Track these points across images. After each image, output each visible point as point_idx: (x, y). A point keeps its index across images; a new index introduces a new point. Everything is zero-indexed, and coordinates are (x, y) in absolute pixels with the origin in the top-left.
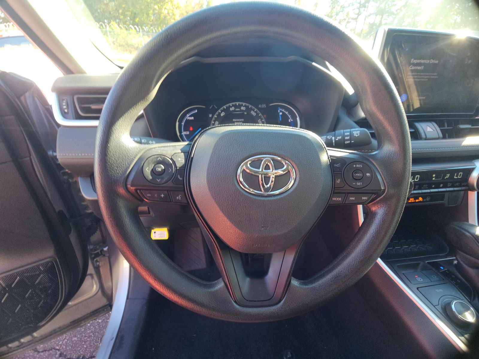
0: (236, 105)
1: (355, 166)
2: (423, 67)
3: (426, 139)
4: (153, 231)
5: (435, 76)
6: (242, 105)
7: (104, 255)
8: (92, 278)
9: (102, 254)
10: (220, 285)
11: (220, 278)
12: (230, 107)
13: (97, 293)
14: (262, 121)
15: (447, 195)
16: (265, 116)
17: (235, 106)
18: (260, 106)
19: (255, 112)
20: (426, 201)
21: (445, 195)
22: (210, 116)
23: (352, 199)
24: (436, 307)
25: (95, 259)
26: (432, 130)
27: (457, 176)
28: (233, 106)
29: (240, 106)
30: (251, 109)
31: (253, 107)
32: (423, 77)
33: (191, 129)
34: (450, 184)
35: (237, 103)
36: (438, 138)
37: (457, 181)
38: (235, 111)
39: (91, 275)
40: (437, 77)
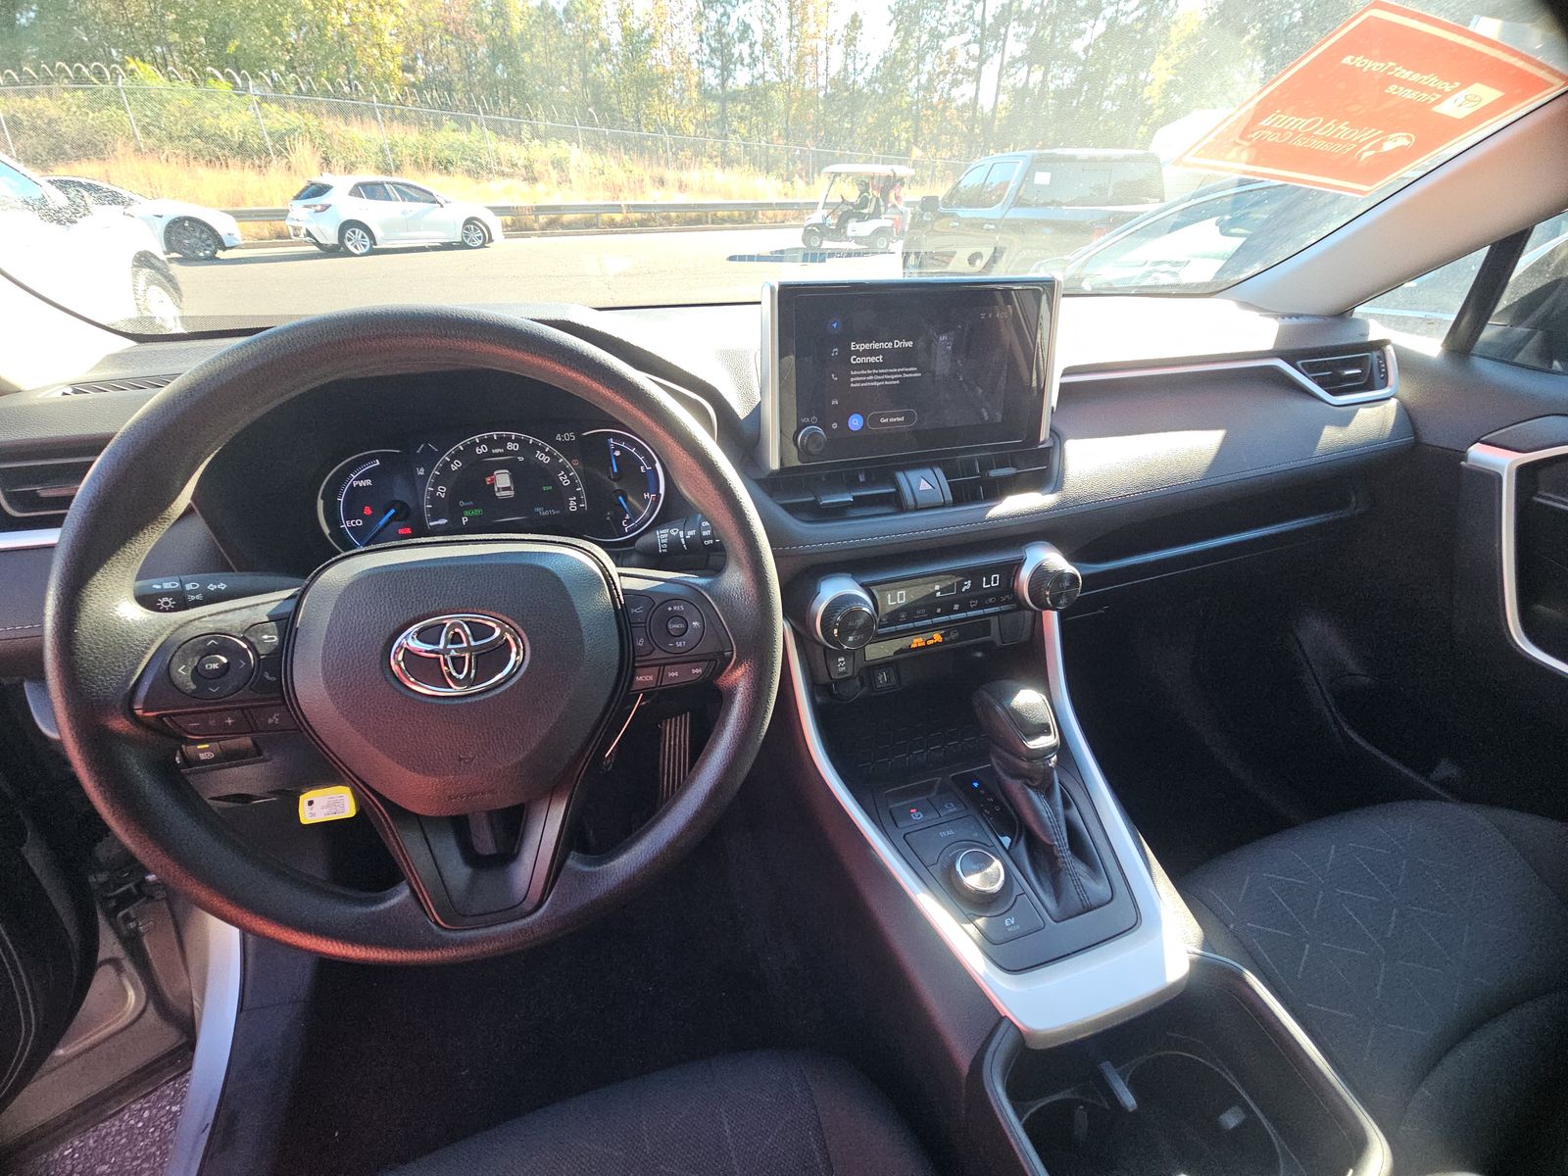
0: (491, 438)
1: (670, 609)
2: (881, 357)
3: (917, 509)
4: (304, 799)
5: (913, 372)
6: (509, 439)
7: (151, 898)
8: (119, 970)
9: (141, 895)
10: (401, 896)
11: (403, 880)
12: (474, 444)
13: (144, 1011)
14: (568, 476)
15: (994, 621)
16: (576, 463)
17: (489, 442)
18: (558, 438)
19: (547, 454)
20: (952, 641)
21: (990, 624)
22: (421, 472)
23: (673, 674)
24: (930, 868)
25: (121, 914)
26: (931, 487)
27: (988, 582)
28: (483, 441)
29: (502, 442)
30: (535, 446)
31: (541, 443)
32: (888, 377)
33: (368, 511)
34: (974, 603)
35: (495, 435)
36: (944, 505)
37: (992, 592)
38: (490, 454)
39: (114, 962)
40: (920, 375)
